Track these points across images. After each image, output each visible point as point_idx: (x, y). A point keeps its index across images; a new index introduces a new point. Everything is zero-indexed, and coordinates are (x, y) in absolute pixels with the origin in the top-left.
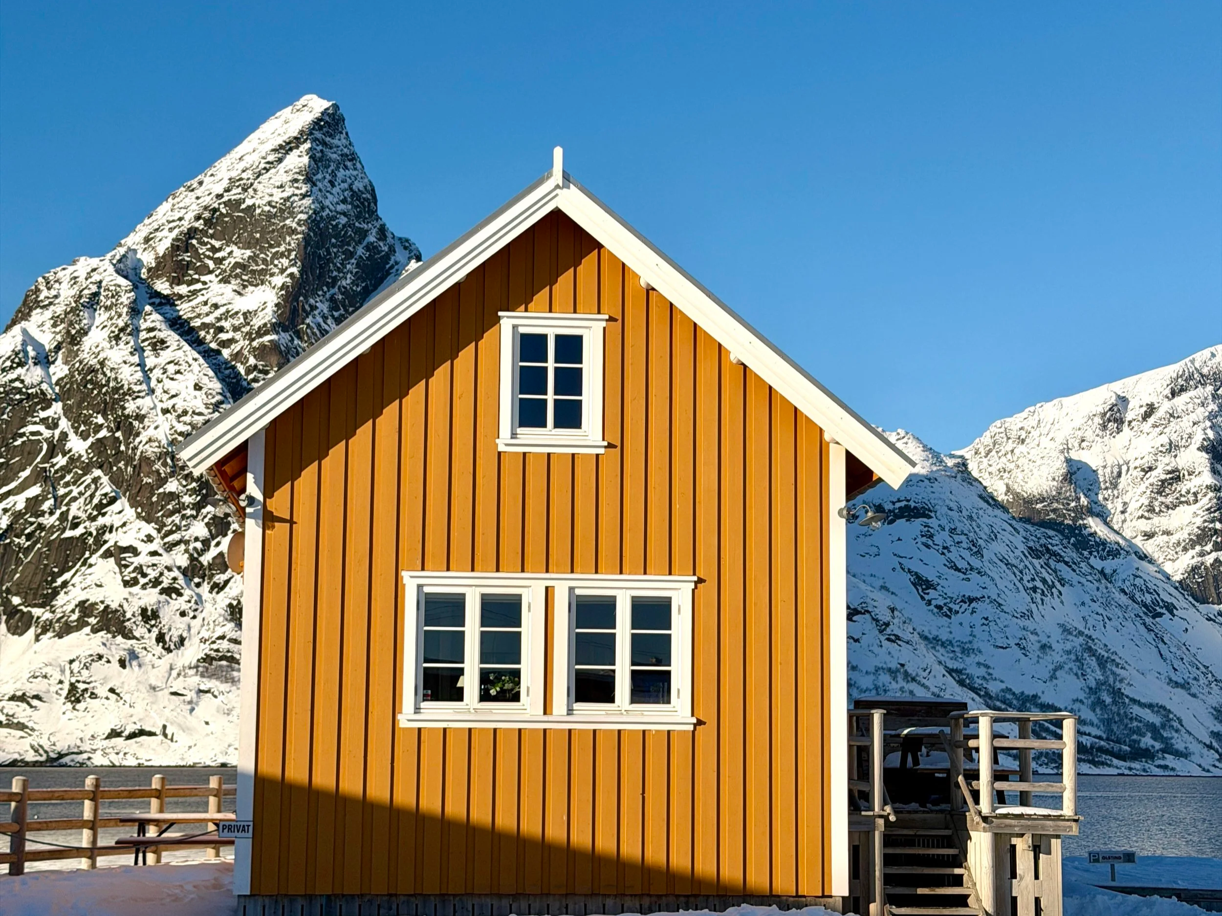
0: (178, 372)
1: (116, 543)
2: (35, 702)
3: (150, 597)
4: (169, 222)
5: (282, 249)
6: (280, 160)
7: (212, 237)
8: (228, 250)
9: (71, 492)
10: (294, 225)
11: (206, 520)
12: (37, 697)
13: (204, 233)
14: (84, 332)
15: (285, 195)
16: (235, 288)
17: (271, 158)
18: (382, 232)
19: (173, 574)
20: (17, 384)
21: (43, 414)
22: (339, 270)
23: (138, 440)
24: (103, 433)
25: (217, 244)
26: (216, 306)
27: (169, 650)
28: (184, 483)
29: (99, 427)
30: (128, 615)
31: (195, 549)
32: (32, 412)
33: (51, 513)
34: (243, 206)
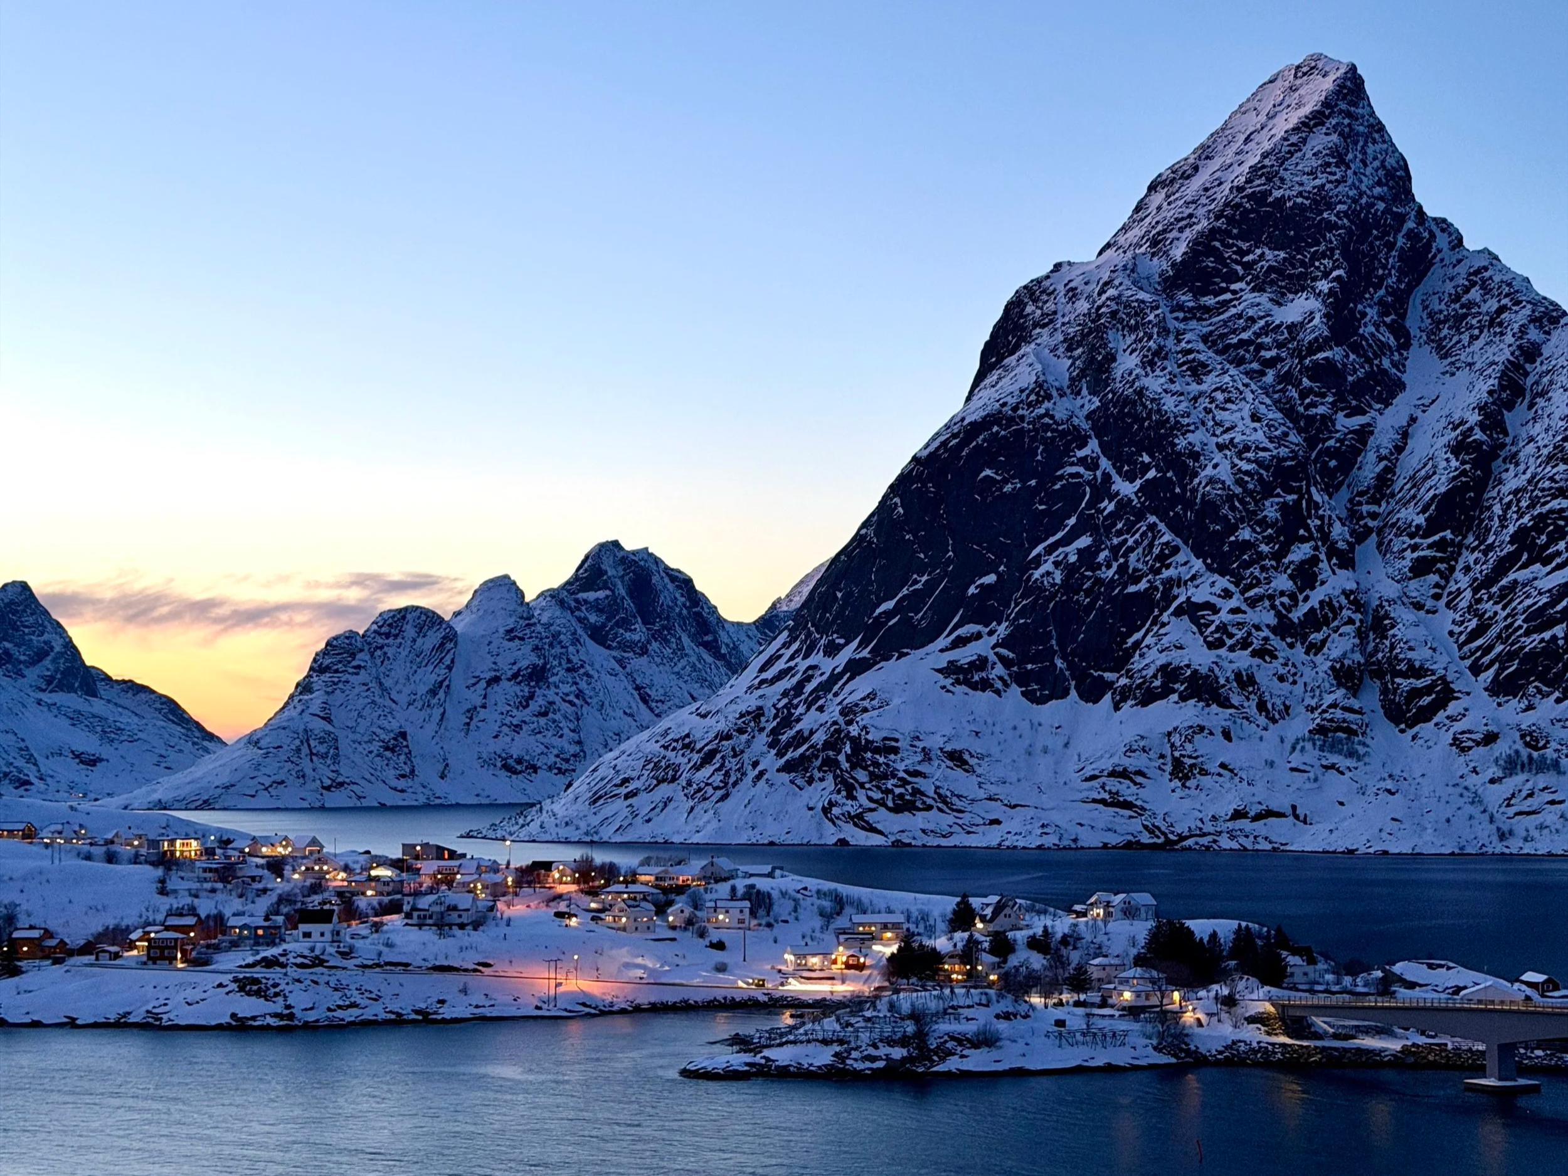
0: (1229, 400)
1: (1189, 598)
2: (1139, 779)
3: (1243, 660)
4: (1178, 220)
5: (1322, 248)
6: (1304, 141)
7: (1236, 237)
8: (1258, 251)
9: (1126, 540)
10: (1333, 218)
11: (1289, 571)
12: (1140, 773)
13: (1228, 233)
14: (1112, 358)
15: (1318, 182)
16: (1272, 296)
17: (1294, 139)
18: (1420, 212)
19: (1263, 634)
20: (1047, 420)
21: (1081, 454)
22: (1384, 267)
23: (1196, 481)
24: (1152, 474)
25: (1245, 246)
26: (1252, 320)
27: (1274, 721)
28: (1258, 529)
29: (1146, 468)
30: (1222, 681)
31: (1282, 604)
32: (1067, 452)
33: (1109, 567)
34: (1271, 199)
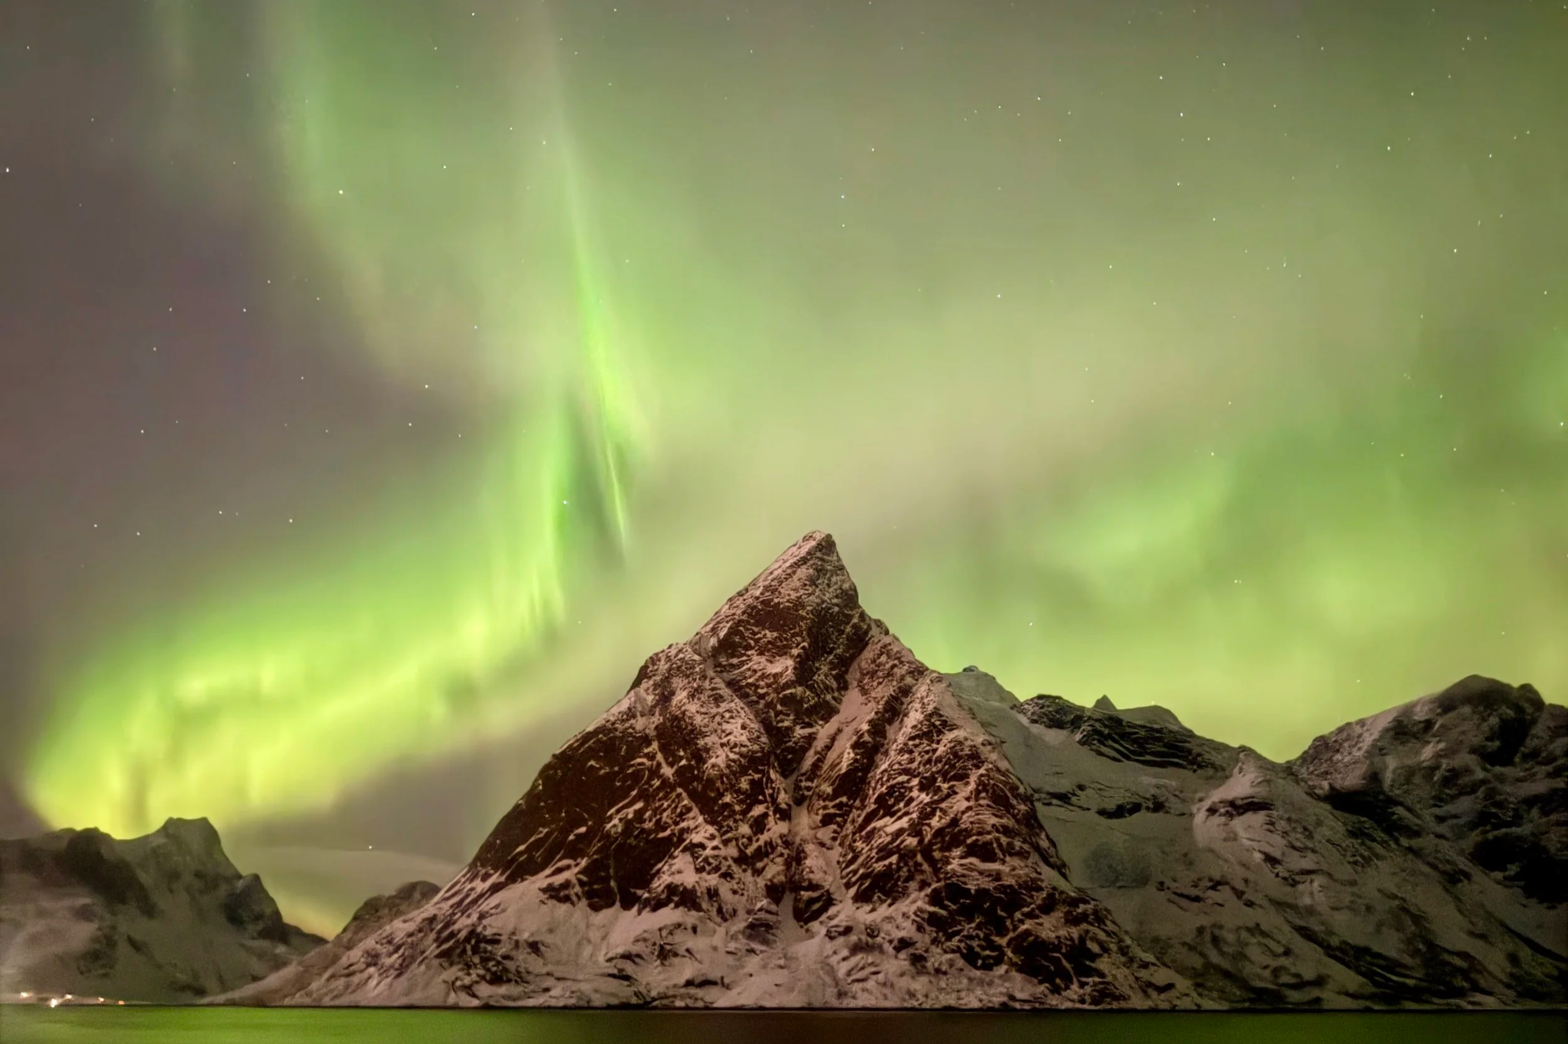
0: (732, 717)
1: (691, 840)
2: (637, 960)
3: (713, 880)
4: (727, 617)
5: (797, 630)
6: (794, 573)
7: (752, 624)
8: (763, 633)
9: (663, 804)
10: (804, 614)
11: (750, 822)
12: (639, 956)
13: (748, 622)
14: (673, 693)
15: (798, 595)
16: (767, 658)
17: (789, 571)
18: (863, 616)
19: (728, 863)
20: (631, 730)
21: (646, 751)
22: (835, 643)
23: (706, 766)
24: (684, 762)
25: (756, 629)
26: (755, 671)
27: (725, 920)
28: (735, 796)
29: (681, 758)
30: (699, 894)
31: (743, 844)
32: (639, 750)
33: (650, 821)
34: (772, 604)
